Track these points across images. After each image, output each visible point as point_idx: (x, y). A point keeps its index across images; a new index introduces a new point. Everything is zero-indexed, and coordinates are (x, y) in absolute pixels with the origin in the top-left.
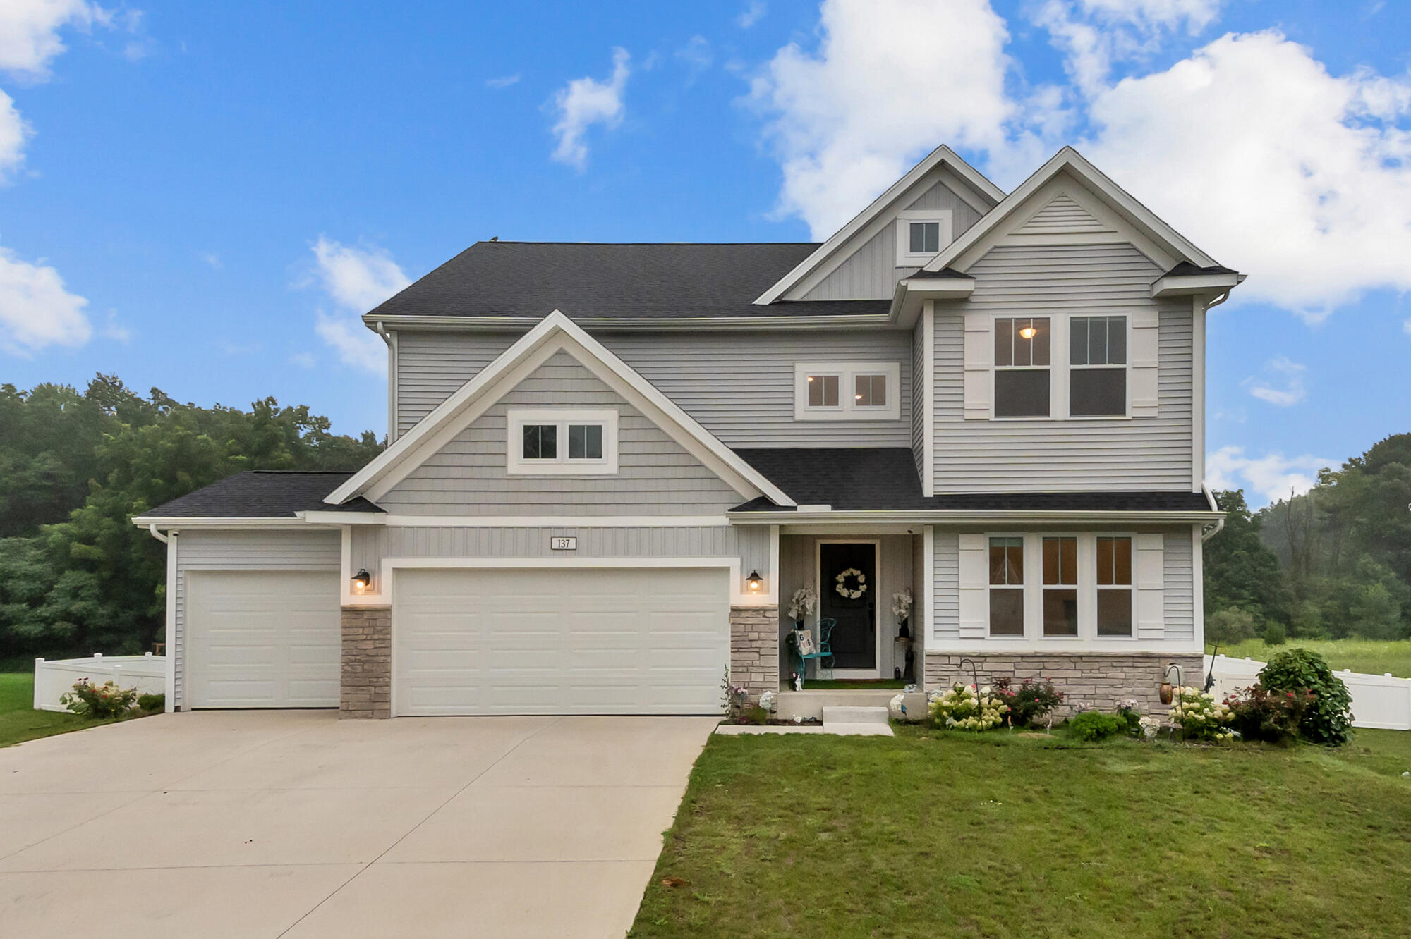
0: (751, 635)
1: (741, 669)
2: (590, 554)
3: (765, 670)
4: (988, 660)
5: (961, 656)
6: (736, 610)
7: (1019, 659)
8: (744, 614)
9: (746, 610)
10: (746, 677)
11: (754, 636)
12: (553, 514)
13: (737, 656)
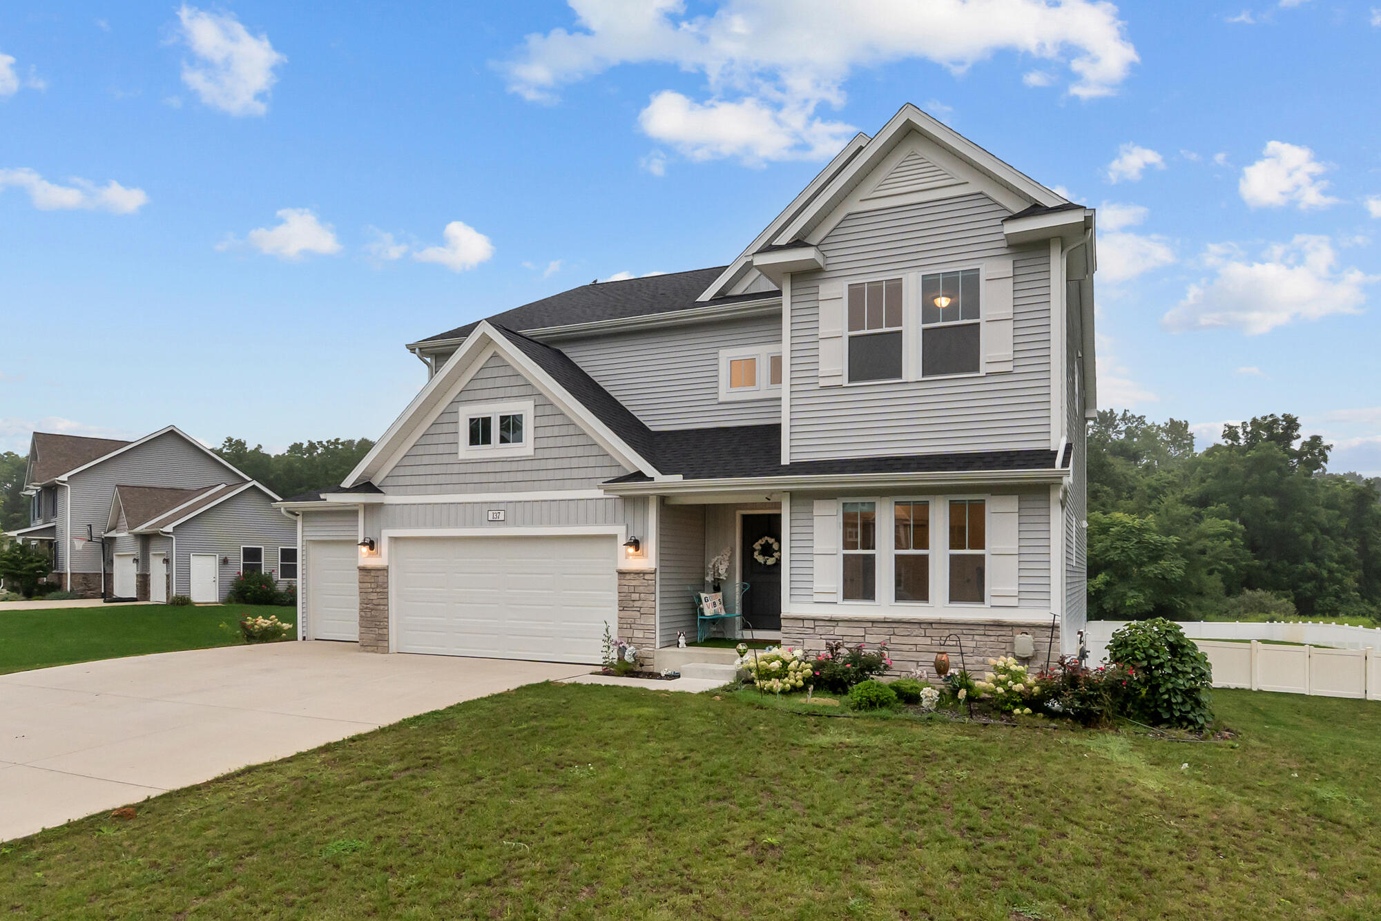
0: (633, 595)
1: (625, 626)
2: (515, 524)
3: (646, 627)
4: (840, 624)
5: (814, 620)
6: (622, 573)
7: (870, 625)
8: (628, 577)
9: (629, 573)
10: (628, 633)
11: (635, 596)
12: (488, 491)
13: (623, 614)
